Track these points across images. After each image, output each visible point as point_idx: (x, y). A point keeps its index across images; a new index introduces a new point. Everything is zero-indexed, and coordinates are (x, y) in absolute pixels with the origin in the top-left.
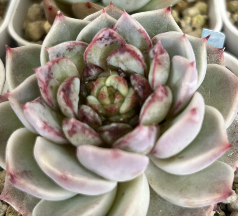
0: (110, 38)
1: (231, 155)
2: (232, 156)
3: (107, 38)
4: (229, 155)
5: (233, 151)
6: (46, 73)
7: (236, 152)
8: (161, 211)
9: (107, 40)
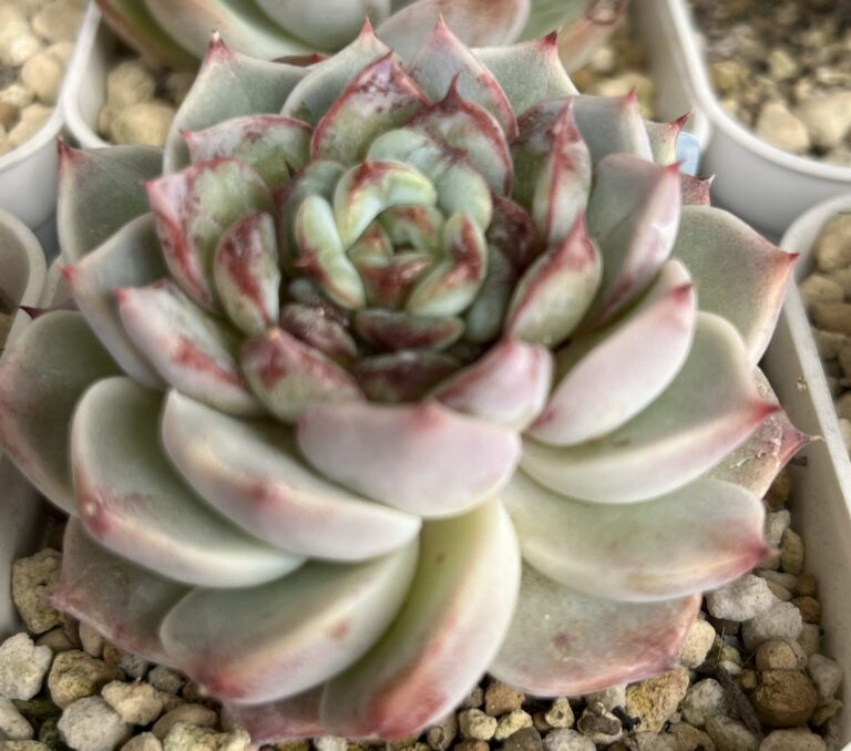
0: (392, 87)
1: (739, 465)
2: (741, 468)
3: (382, 86)
4: (732, 466)
5: (745, 456)
6: (179, 197)
7: (752, 457)
8: (547, 617)
9: (382, 94)
